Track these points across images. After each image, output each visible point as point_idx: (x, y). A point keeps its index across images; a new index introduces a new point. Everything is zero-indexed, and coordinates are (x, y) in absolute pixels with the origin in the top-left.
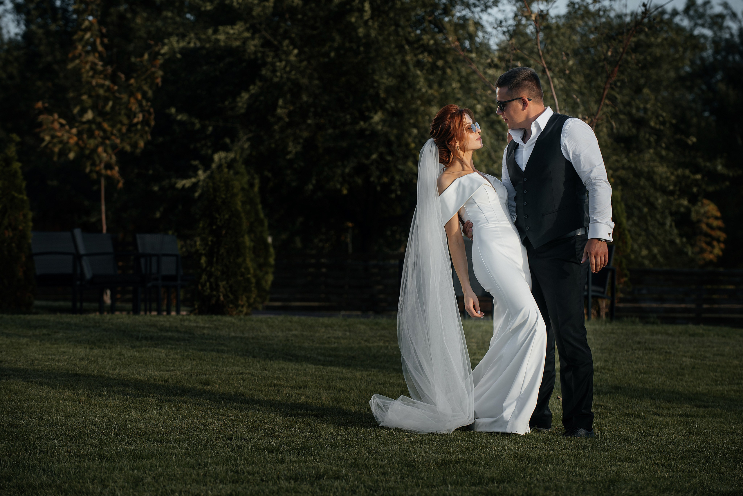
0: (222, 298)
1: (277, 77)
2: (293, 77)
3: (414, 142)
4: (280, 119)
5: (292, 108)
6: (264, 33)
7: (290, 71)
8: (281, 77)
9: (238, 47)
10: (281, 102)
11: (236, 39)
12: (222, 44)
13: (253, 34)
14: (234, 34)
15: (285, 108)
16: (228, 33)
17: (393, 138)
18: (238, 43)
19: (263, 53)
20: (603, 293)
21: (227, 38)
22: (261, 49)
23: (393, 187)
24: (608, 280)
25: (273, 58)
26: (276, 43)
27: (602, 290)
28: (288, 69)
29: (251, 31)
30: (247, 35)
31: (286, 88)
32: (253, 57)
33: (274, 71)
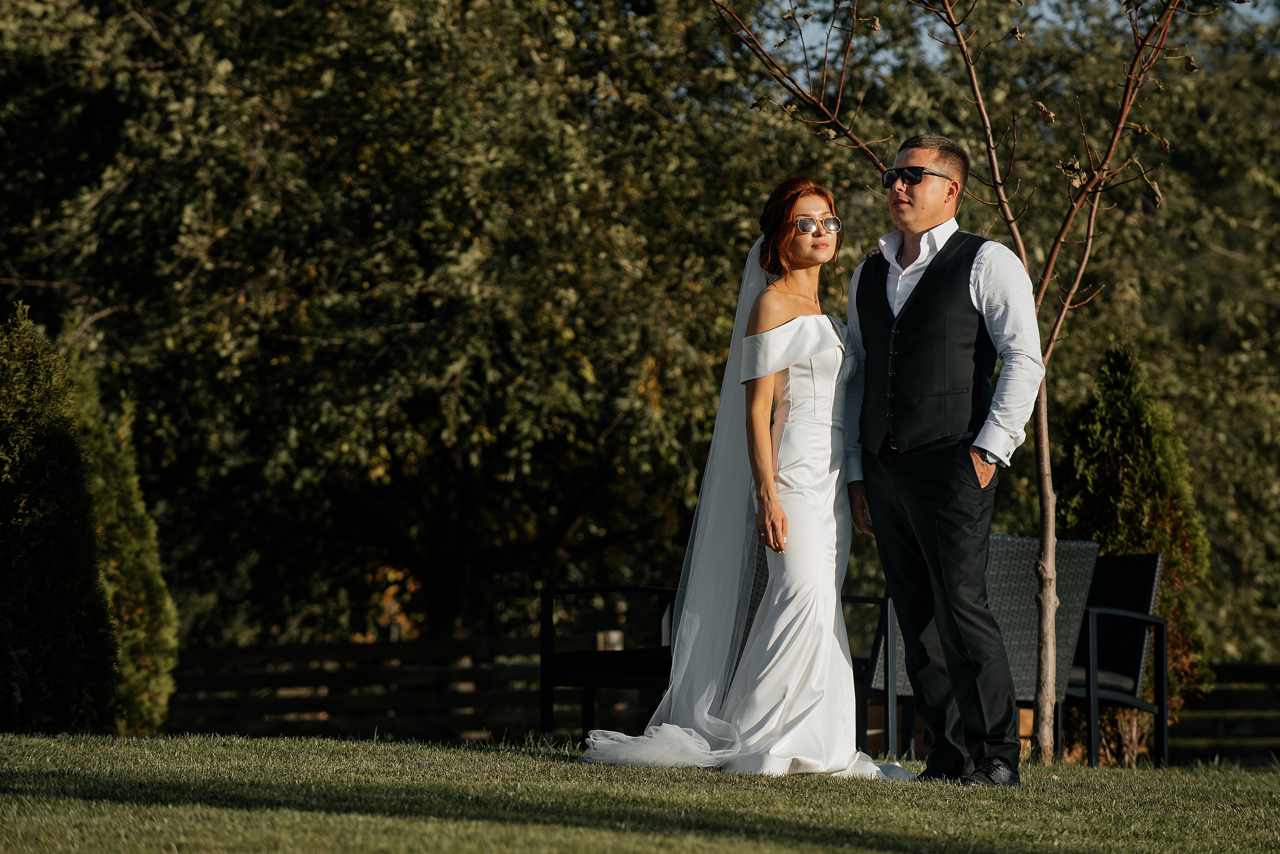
0: (17, 694)
1: (173, 143)
2: (222, 144)
3: (570, 324)
4: (190, 264)
5: (221, 232)
6: (134, 15)
7: (213, 126)
8: (187, 144)
9: (58, 54)
10: (189, 214)
11: (51, 32)
12: (11, 45)
13: (102, 18)
14: (45, 15)
15: (202, 232)
16: (26, 14)
17: (510, 314)
18: (57, 44)
19: (134, 72)
20: (1133, 693)
21: (22, 28)
22: (129, 64)
23: (513, 453)
24: (1146, 659)
25: (162, 88)
26: (168, 45)
27: (1128, 684)
28: (203, 121)
29: (95, 10)
30: (81, 19)
31: (202, 174)
32: (100, 83)
33: (166, 127)
